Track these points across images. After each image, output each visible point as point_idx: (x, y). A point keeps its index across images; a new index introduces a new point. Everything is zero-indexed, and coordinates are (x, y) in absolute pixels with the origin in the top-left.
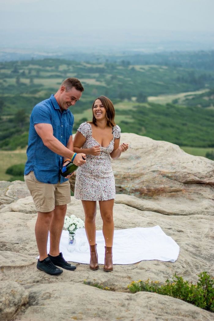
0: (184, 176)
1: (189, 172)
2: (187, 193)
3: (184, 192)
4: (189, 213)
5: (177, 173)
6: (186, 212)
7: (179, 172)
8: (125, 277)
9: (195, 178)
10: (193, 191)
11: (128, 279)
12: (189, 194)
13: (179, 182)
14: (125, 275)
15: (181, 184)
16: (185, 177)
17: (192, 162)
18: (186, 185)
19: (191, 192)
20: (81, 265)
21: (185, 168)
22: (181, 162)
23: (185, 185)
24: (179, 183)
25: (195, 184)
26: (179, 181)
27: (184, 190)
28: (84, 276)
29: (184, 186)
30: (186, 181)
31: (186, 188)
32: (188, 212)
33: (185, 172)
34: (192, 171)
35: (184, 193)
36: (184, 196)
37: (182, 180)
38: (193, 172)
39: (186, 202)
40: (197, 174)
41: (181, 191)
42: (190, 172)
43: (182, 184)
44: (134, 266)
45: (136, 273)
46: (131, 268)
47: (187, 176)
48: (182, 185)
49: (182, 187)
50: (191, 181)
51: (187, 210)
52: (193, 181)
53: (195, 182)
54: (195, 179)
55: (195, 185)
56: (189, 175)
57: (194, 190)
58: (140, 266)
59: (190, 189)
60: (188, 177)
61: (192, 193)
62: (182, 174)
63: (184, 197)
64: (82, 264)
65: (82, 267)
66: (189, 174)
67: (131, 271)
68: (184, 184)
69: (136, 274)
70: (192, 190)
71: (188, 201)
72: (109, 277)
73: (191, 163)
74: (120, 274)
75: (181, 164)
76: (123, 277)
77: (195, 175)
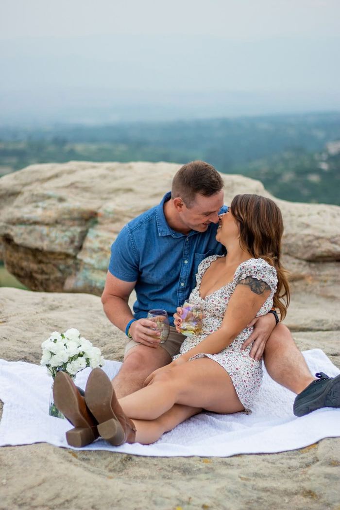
0: (306, 244)
1: (317, 234)
2: (317, 284)
3: (309, 281)
4: (335, 326)
5: (289, 237)
6: (330, 323)
7: (293, 235)
8: (296, 494)
9: (335, 248)
10: (332, 278)
11: (308, 500)
12: (323, 286)
13: (297, 258)
14: (290, 485)
15: (300, 264)
16: (308, 246)
17: (318, 213)
18: (313, 265)
19: (325, 281)
20: (137, 459)
21: (308, 226)
22: (294, 215)
23: (310, 266)
24: (297, 261)
25: (331, 261)
26: (296, 256)
27: (308, 277)
28: (166, 496)
29: (307, 267)
30: (313, 255)
31: (313, 272)
32: (335, 324)
33: (309, 235)
34: (323, 231)
35: (310, 283)
36: (310, 290)
37: (304, 254)
38: (329, 235)
39: (317, 304)
40: (336, 239)
41: (301, 278)
42: (322, 235)
43: (304, 263)
44: (304, 455)
45: (325, 477)
46: (299, 465)
47: (315, 243)
48: (305, 266)
49: (304, 270)
50: (325, 254)
51: (330, 320)
52: (330, 254)
53: (332, 259)
54: (333, 251)
55: (333, 264)
56: (320, 241)
57: (334, 276)
58: (327, 455)
59: (322, 273)
60: (317, 247)
61: (329, 283)
62: (302, 239)
63: (310, 292)
64: (137, 456)
65: (140, 467)
66: (318, 238)
67: (305, 473)
68: (308, 263)
69: (327, 480)
70: (327, 275)
71: (322, 301)
72: (243, 493)
73: (317, 216)
74: (274, 484)
75: (294, 218)
76: (287, 493)
77: (333, 240)
